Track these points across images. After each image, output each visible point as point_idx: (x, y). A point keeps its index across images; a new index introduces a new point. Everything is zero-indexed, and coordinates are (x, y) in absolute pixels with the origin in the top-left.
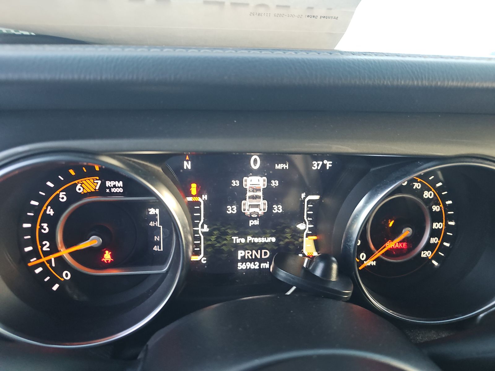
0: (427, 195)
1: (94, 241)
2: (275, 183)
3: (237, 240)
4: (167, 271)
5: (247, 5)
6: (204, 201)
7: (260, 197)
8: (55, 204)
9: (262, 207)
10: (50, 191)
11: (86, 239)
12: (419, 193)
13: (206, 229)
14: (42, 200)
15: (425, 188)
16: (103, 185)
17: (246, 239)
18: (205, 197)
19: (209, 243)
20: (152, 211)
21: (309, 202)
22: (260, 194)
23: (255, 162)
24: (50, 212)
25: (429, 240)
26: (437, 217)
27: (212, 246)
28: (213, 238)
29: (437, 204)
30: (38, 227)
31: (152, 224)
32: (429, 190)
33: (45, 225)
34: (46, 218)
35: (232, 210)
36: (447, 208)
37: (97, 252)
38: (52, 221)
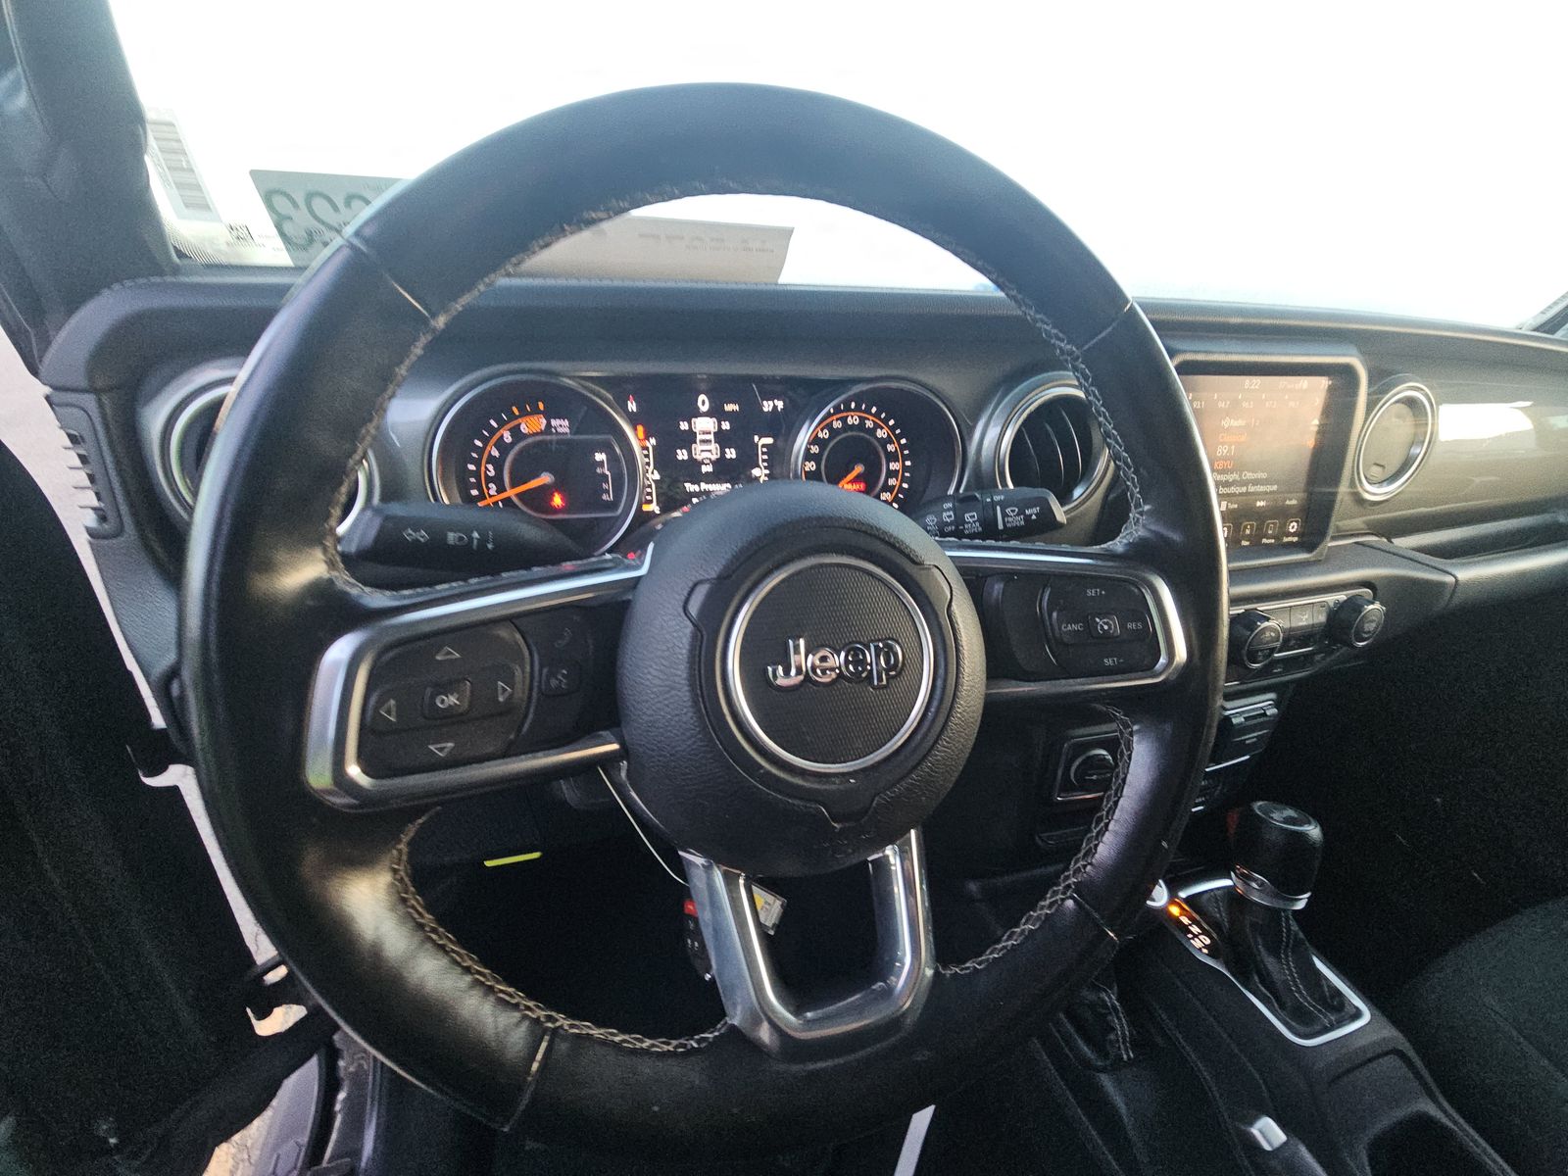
0: (880, 433)
1: (546, 478)
2: (726, 426)
3: (690, 487)
4: (621, 514)
5: (683, 238)
6: (653, 447)
7: (711, 441)
8: (500, 445)
9: (714, 452)
10: (493, 432)
11: (537, 476)
12: (872, 431)
13: (657, 476)
14: (485, 441)
15: (877, 426)
16: (549, 425)
17: (699, 486)
18: (653, 441)
19: (662, 491)
20: (600, 457)
21: (763, 446)
22: (711, 437)
23: (703, 403)
24: (495, 453)
25: (886, 481)
26: (892, 457)
27: (663, 494)
28: (665, 486)
29: (892, 442)
30: (483, 468)
31: (599, 471)
32: (882, 428)
33: (490, 467)
34: (491, 459)
35: (682, 455)
36: (902, 447)
37: (545, 492)
38: (498, 464)
